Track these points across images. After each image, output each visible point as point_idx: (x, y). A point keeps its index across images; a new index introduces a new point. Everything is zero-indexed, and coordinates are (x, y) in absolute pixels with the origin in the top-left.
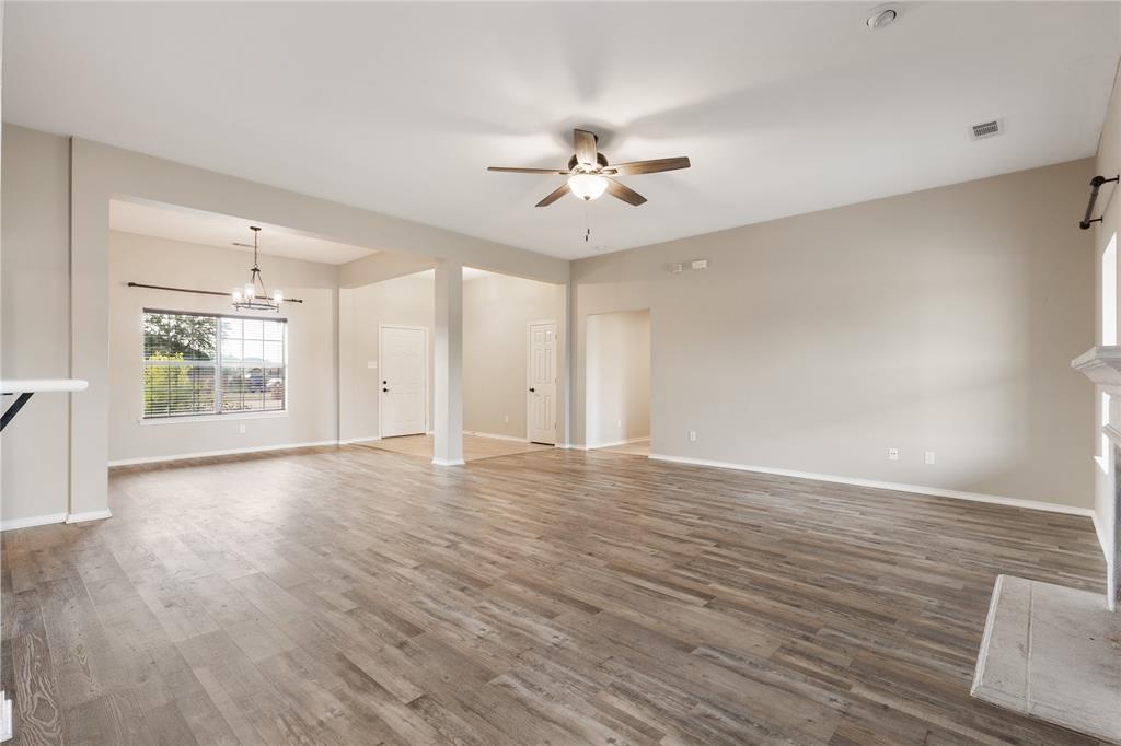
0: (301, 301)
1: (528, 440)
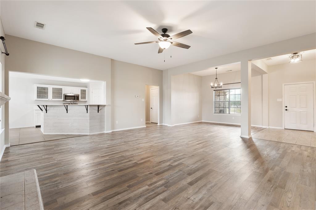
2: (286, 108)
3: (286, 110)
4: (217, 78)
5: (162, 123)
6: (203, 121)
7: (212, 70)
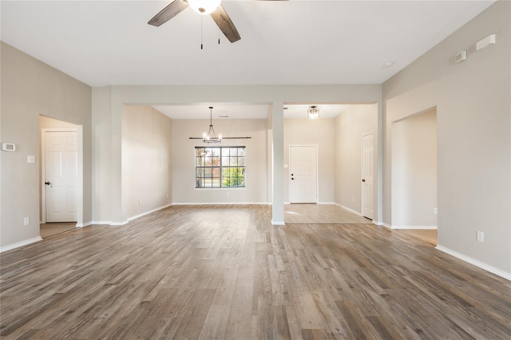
0: (250, 138)
1: (362, 215)
2: (292, 177)
3: (292, 179)
4: (211, 126)
5: (91, 220)
6: (174, 204)
7: (201, 110)
